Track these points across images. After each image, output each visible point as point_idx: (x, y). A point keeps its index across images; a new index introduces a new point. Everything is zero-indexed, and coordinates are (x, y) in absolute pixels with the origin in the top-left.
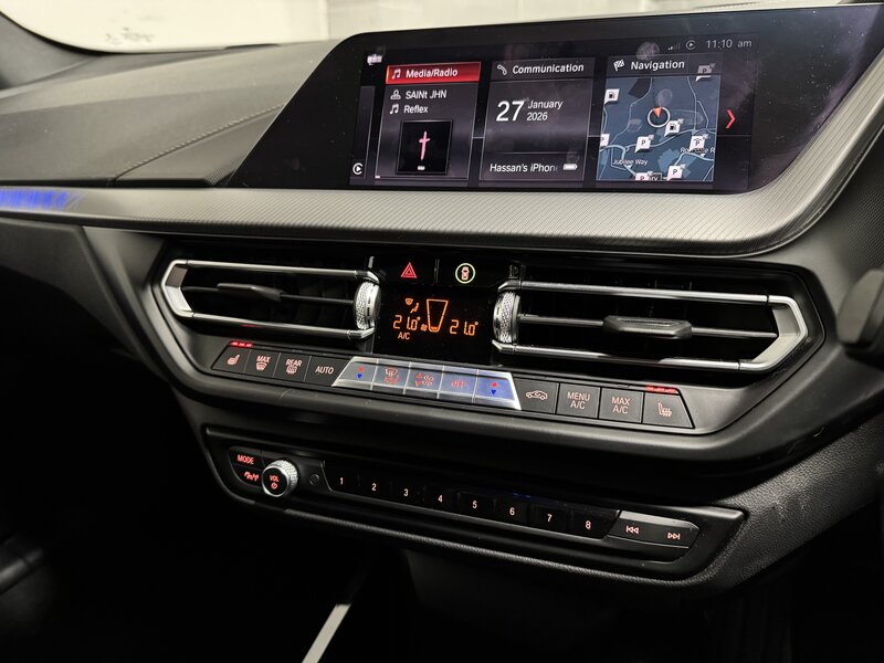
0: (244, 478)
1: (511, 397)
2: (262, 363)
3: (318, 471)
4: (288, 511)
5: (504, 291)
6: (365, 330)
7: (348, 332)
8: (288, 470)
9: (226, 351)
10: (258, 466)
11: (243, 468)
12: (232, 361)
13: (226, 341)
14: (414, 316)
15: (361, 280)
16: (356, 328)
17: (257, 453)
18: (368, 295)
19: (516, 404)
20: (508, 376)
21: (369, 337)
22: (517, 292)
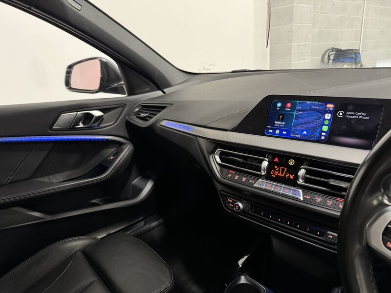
0: (229, 205)
1: (300, 197)
2: (237, 177)
3: (248, 207)
4: (240, 216)
5: (302, 168)
6: (263, 173)
7: (259, 173)
8: (241, 205)
9: (228, 173)
10: (233, 203)
11: (229, 203)
12: (229, 176)
13: (229, 170)
14: (277, 171)
15: (264, 160)
16: (261, 172)
17: (233, 199)
18: (265, 164)
19: (302, 198)
20: (301, 191)
21: (264, 175)
22: (305, 169)
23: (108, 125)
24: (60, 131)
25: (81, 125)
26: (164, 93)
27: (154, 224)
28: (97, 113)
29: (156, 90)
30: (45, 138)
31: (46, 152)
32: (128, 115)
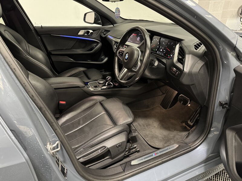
23: (94, 35)
24: (80, 36)
25: (86, 35)
26: (114, 26)
27: (108, 73)
28: (91, 31)
29: (111, 25)
30: (75, 37)
31: (75, 42)
32: (101, 33)
